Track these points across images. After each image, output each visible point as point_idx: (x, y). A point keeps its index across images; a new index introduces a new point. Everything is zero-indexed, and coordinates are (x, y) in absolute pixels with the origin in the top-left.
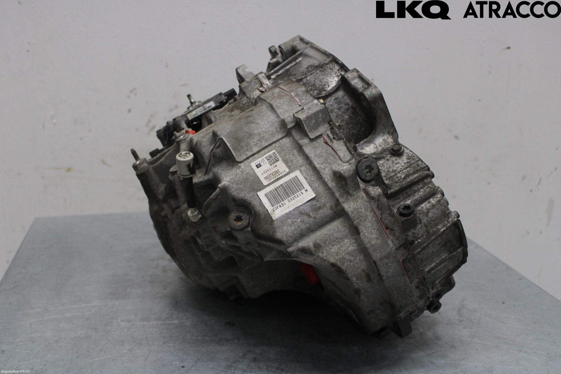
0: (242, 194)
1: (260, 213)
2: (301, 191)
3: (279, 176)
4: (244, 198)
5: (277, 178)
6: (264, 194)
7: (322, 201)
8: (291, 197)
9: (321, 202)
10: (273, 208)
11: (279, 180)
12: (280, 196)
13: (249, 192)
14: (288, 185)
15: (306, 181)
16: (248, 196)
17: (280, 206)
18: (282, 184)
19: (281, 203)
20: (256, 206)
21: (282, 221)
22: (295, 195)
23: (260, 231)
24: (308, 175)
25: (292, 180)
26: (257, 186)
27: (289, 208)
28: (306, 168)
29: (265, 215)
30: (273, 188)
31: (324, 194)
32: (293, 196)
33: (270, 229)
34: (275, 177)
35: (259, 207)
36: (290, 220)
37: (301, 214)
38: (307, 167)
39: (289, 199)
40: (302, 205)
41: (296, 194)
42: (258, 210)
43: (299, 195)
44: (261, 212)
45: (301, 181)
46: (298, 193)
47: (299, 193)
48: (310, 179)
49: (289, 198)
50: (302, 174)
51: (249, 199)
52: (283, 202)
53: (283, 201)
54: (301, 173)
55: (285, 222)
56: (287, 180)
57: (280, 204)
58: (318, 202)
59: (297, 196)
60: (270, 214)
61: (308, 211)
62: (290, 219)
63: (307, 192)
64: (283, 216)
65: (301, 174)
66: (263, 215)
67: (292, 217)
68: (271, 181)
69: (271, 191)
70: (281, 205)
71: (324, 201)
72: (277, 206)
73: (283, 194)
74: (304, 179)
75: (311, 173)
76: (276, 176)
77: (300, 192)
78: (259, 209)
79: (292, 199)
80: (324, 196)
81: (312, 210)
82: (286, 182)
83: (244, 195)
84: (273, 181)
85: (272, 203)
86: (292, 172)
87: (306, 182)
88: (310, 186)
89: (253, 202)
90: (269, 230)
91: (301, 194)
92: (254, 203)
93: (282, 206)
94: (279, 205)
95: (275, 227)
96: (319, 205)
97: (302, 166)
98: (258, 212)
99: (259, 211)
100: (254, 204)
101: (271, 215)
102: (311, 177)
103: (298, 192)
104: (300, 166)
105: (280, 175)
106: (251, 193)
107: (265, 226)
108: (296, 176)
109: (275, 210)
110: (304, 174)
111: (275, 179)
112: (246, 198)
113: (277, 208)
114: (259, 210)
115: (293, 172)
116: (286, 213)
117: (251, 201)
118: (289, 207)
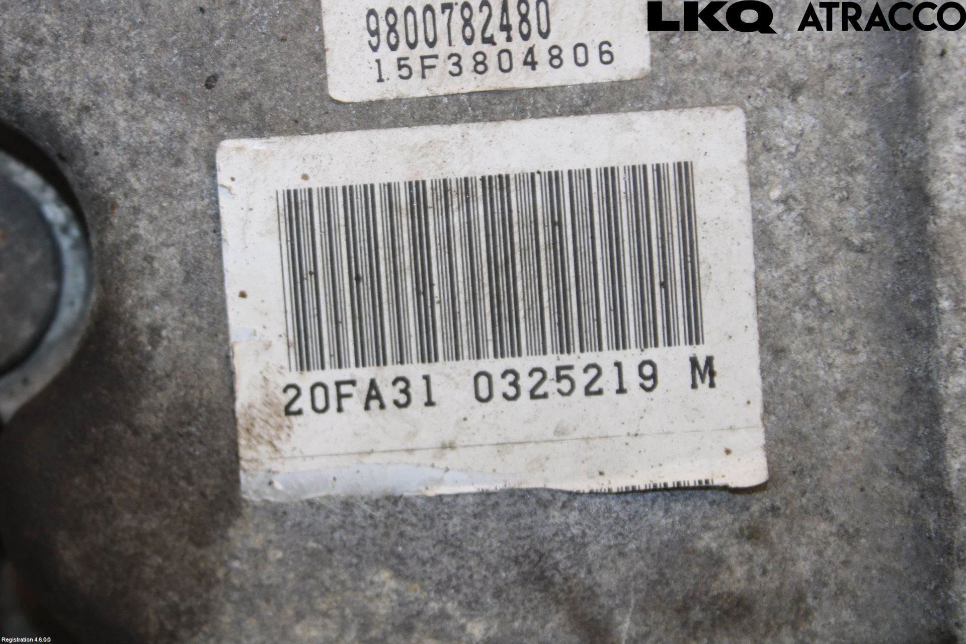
0: (73, 68)
1: (150, 358)
2: (651, 354)
3: (521, 78)
4: (66, 118)
5: (493, 80)
6: (282, 188)
7: (794, 561)
8: (522, 364)
9: (787, 560)
10: (293, 377)
11: (504, 116)
12: (423, 289)
13: (151, 89)
14: (557, 224)
15: (760, 268)
16: (122, 124)
17: (373, 394)
18: (504, 181)
19: (392, 370)
20: (141, 272)
21: (313, 554)
22: (578, 360)
23: (62, 536)
24: (806, 224)
25: (623, 184)
26: (259, 67)
27: (450, 454)
28: (830, 129)
29: (187, 407)
30: (400, 175)
31: (853, 492)
32: (549, 362)
33: (160, 570)
34: (480, 66)
35: (165, 295)
36: (393, 584)
37: (524, 580)
38: (846, 134)
39: (495, 366)
40: (592, 494)
41: (590, 357)
42: (144, 318)
43: (609, 380)
44: (160, 362)
45: (705, 250)
46: (606, 358)
47: (619, 355)
48: (810, 271)
49: (499, 353)
50: (756, 184)
51: (115, 158)
52: (426, 368)
53: (428, 355)
54: (752, 161)
55: (344, 576)
56: (578, 165)
57: (385, 375)
58: (748, 548)
59: (582, 380)
60: (242, 422)
61: (607, 580)
62: (398, 574)
63: (703, 387)
64: (348, 505)
65: (743, 171)
66: (162, 399)
67: (434, 560)
68: (416, 88)
69: (368, 190)
70: (390, 393)
71: (817, 572)
72: (344, 374)
73: (460, 286)
74: (747, 244)
75: (850, 212)
76: (492, 62)
77: (631, 358)
78: (159, 310)
79: (527, 384)
80: (843, 517)
81: (653, 584)
82: (553, 178)
83: (79, 95)
84: (433, 101)
85: (312, 323)
86: (666, 106)
87: (750, 284)
88: (764, 336)
89: (136, 210)
90: (148, 573)
91: (632, 379)
92: (143, 227)
93: (388, 400)
94: (364, 375)
95: (220, 574)
96: (750, 578)
97: (796, 90)
98: (134, 347)
99: (144, 339)
100: (136, 238)
101: (242, 442)
102: (826, 260)
103: (620, 343)
104: (783, 76)
105: (533, 65)
106: (160, 103)
107: (127, 519)
108: (684, 170)
109: (303, 402)
110: (775, 194)
111: (469, 83)
112: (89, 130)
113: (340, 397)
114: (155, 331)
115: (683, 105)
116: (394, 500)
117: (117, 194)
118: (451, 446)
